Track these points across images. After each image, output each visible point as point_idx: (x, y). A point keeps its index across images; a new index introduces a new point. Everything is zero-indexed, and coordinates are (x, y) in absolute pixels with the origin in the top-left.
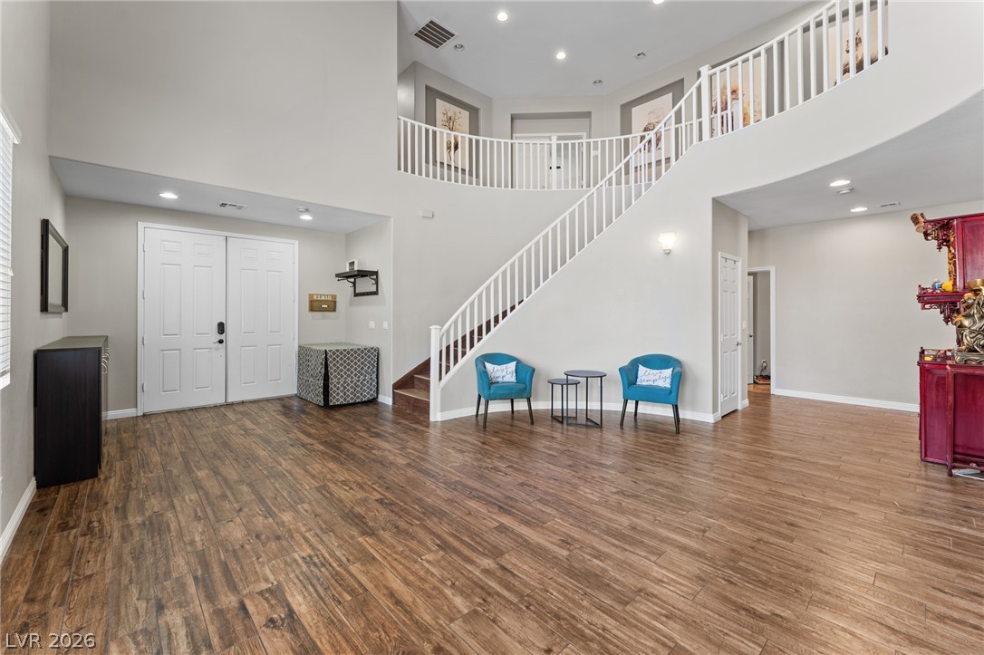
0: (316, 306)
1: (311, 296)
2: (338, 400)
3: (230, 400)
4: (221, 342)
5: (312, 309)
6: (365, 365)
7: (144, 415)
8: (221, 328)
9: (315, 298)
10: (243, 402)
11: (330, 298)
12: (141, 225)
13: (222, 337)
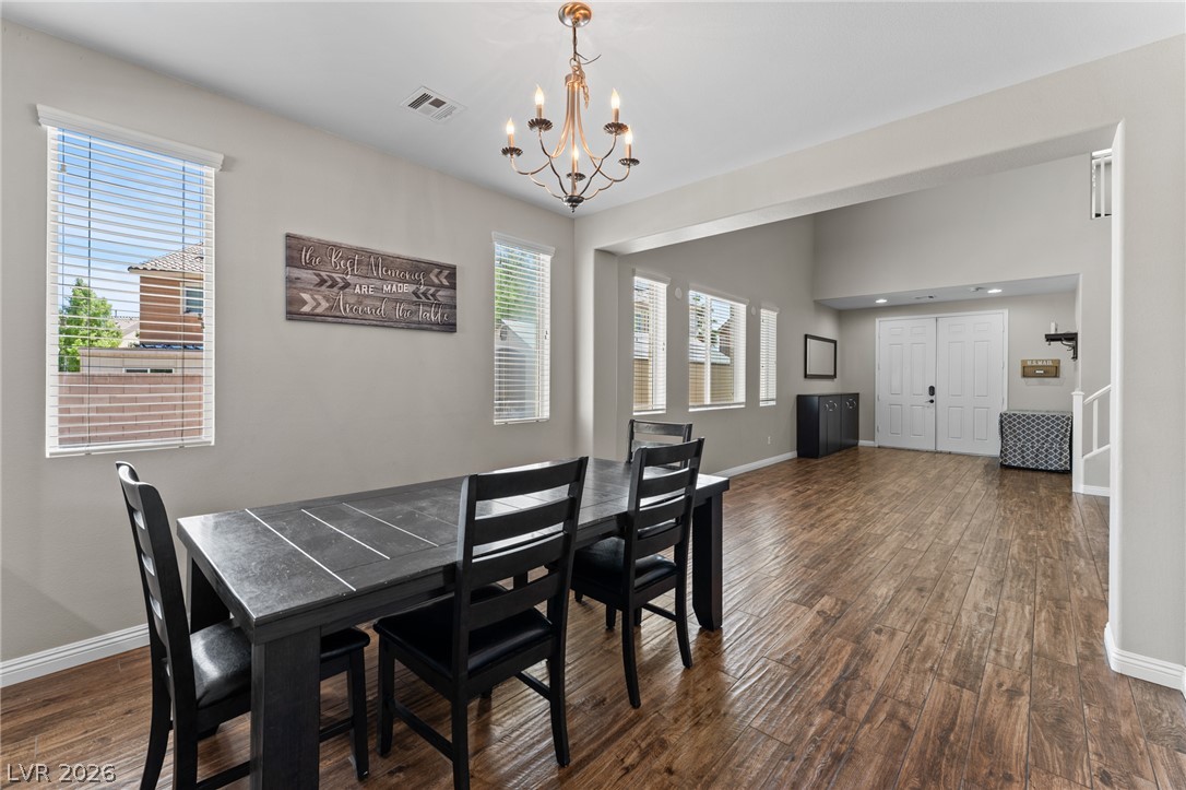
0: (1028, 372)
1: (1023, 361)
2: (1014, 462)
3: (939, 449)
4: (932, 401)
5: (1025, 375)
6: (1053, 433)
7: (879, 447)
8: (932, 390)
9: (1029, 363)
10: (950, 453)
11: (1050, 363)
12: (877, 320)
13: (933, 398)
